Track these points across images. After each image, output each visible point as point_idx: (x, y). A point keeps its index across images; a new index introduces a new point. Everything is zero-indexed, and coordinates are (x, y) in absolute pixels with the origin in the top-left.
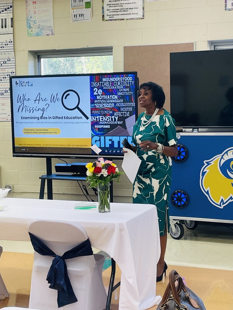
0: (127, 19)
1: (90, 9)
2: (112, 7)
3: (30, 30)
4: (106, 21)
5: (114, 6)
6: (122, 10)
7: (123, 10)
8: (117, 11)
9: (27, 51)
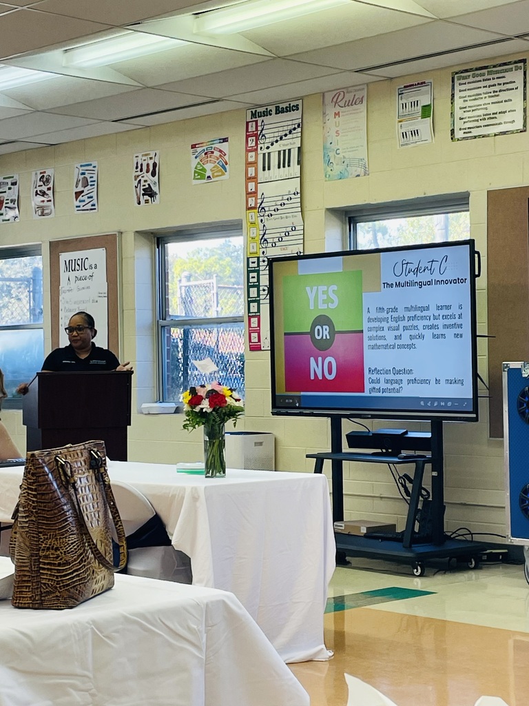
0: (495, 135)
1: (429, 120)
2: (468, 111)
3: (329, 169)
4: (458, 140)
5: (473, 110)
6: (486, 117)
7: (488, 117)
8: (477, 118)
9: (324, 210)
